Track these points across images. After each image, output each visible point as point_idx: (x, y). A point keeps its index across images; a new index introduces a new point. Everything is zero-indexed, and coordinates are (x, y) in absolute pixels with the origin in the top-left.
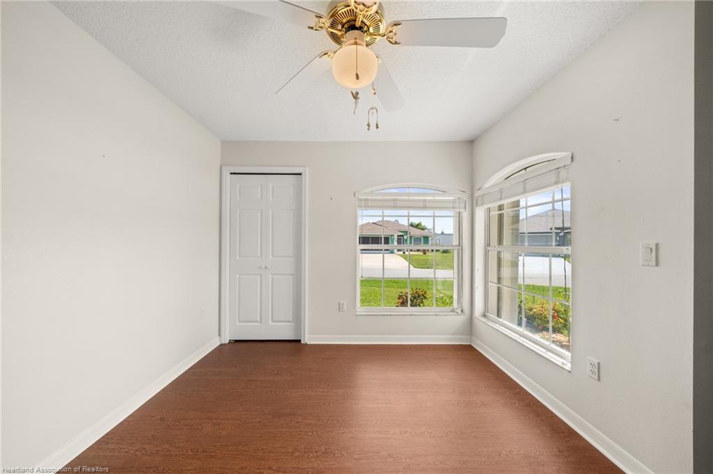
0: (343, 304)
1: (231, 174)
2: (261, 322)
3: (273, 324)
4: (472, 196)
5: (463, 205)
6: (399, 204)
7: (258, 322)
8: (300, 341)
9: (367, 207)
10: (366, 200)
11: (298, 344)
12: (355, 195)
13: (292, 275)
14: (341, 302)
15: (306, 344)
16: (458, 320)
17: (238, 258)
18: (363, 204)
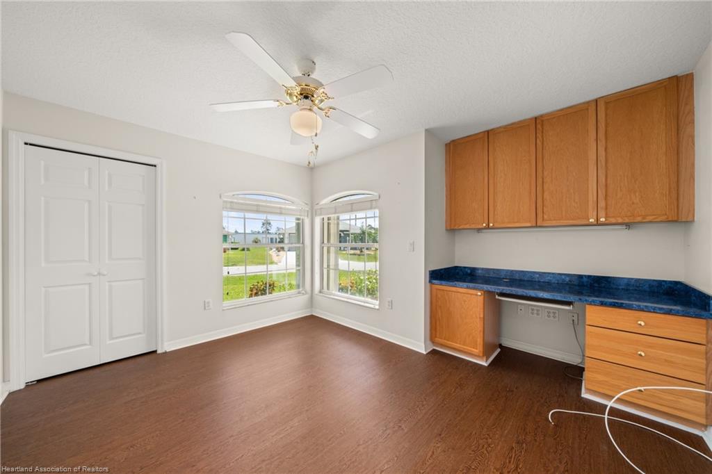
0: (208, 303)
1: (26, 144)
2: (91, 344)
3: (111, 342)
4: (312, 208)
5: (306, 214)
6: (261, 209)
7: (85, 345)
8: (155, 351)
9: (232, 209)
10: (231, 202)
11: (154, 355)
12: (220, 197)
13: (143, 279)
14: (207, 301)
15: (166, 353)
16: (303, 299)
17: (43, 264)
18: (228, 206)
